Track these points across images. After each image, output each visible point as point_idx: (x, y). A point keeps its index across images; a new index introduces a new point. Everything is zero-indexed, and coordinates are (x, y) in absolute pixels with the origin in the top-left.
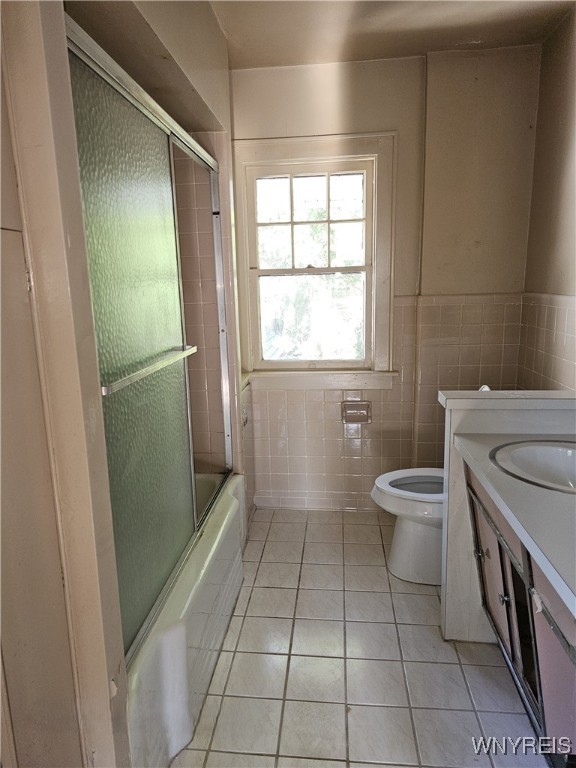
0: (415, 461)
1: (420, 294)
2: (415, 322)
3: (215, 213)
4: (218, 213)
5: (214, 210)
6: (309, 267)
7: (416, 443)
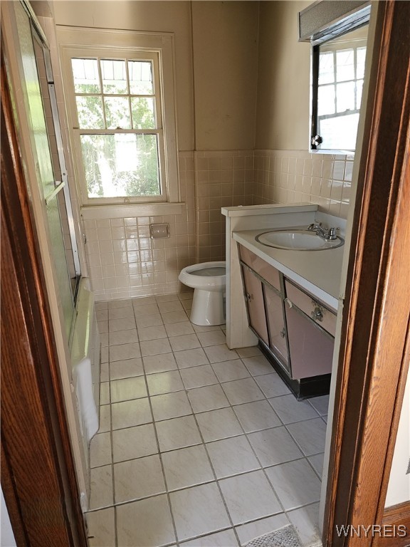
0: (198, 259)
1: (195, 150)
2: (193, 167)
3: (50, 83)
4: (53, 83)
5: (49, 81)
6: (118, 128)
7: (198, 247)
